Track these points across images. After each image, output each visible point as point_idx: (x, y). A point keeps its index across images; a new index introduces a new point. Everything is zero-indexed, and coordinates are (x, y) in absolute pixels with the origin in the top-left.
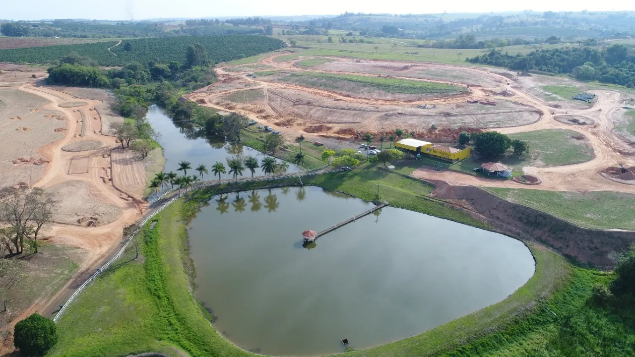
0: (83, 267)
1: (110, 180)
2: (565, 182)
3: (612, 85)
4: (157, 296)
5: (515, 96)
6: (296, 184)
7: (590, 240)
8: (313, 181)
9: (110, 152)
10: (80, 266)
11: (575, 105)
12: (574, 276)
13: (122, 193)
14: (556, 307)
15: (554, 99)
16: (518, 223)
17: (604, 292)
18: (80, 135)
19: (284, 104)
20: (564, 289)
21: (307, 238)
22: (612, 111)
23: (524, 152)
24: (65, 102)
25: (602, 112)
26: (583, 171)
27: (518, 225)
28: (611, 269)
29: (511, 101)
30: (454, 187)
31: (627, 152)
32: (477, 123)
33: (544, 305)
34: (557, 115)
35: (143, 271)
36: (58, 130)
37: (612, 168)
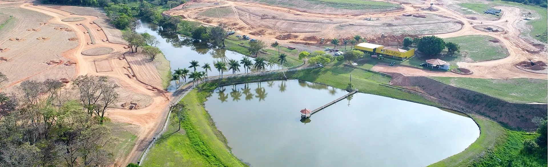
0: (141, 137)
1: (134, 76)
2: (491, 73)
3: (512, 3)
4: (205, 155)
5: (440, 11)
6: (281, 78)
7: (517, 111)
8: (295, 76)
9: (123, 56)
10: (138, 136)
11: (487, 18)
12: (508, 136)
13: (147, 86)
14: (500, 156)
15: (470, 13)
16: (462, 102)
17: (533, 144)
18: (92, 43)
19: (252, 18)
20: (503, 144)
21: (305, 115)
22: (516, 22)
23: (456, 52)
24: (66, 17)
25: (509, 23)
26: (503, 65)
27: (461, 103)
28: (534, 131)
29: (437, 15)
30: (408, 77)
31: (533, 51)
32: (414, 31)
33: (491, 154)
34: (475, 25)
35: (187, 139)
36: (72, 39)
37: (524, 62)
